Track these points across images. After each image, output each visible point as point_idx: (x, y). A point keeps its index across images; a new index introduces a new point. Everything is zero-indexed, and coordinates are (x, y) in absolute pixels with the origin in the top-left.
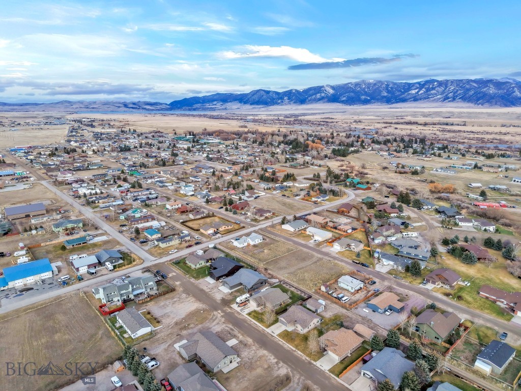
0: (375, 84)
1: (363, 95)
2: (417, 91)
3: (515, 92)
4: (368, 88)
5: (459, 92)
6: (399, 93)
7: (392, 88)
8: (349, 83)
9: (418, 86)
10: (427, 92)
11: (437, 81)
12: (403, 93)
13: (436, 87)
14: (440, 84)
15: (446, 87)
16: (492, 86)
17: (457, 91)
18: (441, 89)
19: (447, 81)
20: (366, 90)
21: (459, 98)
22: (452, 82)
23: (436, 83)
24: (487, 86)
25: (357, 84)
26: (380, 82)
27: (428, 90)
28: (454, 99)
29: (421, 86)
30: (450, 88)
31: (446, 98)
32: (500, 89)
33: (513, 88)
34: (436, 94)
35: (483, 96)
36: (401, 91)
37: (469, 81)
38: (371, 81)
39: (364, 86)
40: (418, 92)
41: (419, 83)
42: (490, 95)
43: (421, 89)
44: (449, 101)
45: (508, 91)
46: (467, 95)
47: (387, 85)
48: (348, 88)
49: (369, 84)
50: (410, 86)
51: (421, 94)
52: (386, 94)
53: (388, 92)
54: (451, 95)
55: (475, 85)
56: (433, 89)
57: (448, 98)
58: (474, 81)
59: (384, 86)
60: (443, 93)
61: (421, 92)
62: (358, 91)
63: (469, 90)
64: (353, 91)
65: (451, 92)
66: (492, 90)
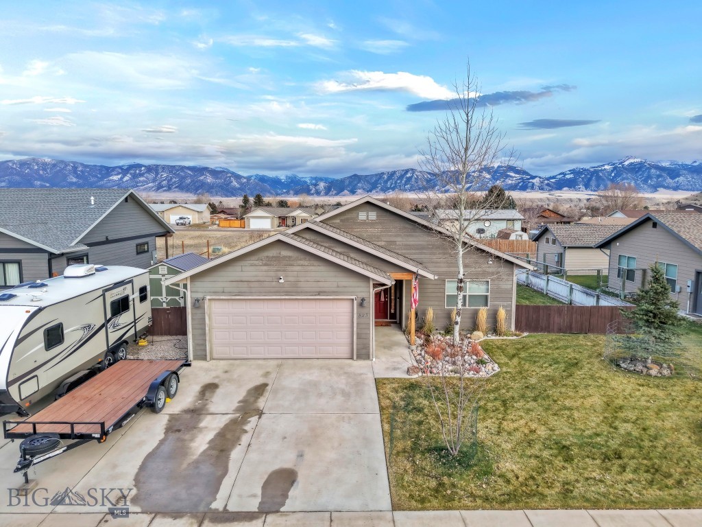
0: (54, 165)
1: (36, 180)
2: (119, 176)
3: (232, 182)
4: (44, 170)
5: (174, 180)
6: (95, 179)
7: (82, 171)
8: (10, 161)
9: (120, 171)
10: (134, 178)
11: (145, 166)
12: (102, 179)
13: (144, 174)
14: (150, 169)
15: (157, 174)
16: (208, 175)
17: (171, 179)
18: (151, 176)
19: (157, 166)
20: (41, 172)
21: (176, 187)
22: (163, 168)
23: (143, 168)
24: (203, 175)
25: (23, 164)
26: (62, 162)
27: (135, 176)
28: (169, 189)
29: (124, 171)
30: (162, 175)
31: (159, 187)
32: (217, 178)
33: (230, 177)
34: (144, 181)
35: (202, 185)
36: (96, 176)
37: (183, 168)
38: (47, 160)
39: (36, 167)
40: (122, 178)
41: (120, 167)
42: (208, 184)
43: (124, 175)
44: (165, 191)
45: (225, 180)
46: (184, 184)
47: (75, 168)
48: (8, 168)
49: (45, 164)
50: (108, 171)
51: (127, 181)
52: (74, 180)
53: (78, 176)
54: (164, 183)
55: (190, 172)
56: (141, 175)
57: (163, 187)
58: (189, 168)
59: (70, 168)
60: (154, 180)
61: (126, 178)
62: (28, 173)
63: (185, 178)
64: (18, 174)
65: (164, 180)
66: (209, 179)
